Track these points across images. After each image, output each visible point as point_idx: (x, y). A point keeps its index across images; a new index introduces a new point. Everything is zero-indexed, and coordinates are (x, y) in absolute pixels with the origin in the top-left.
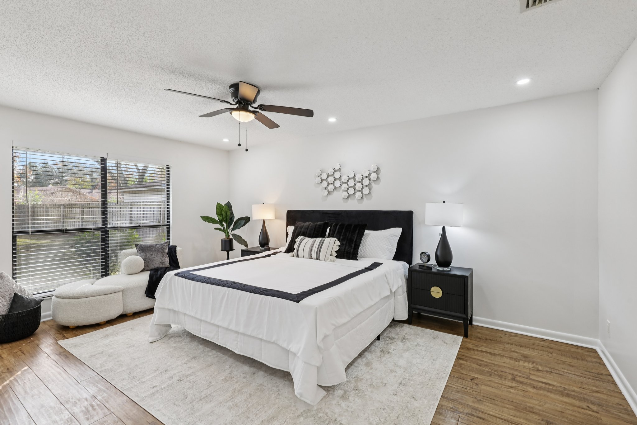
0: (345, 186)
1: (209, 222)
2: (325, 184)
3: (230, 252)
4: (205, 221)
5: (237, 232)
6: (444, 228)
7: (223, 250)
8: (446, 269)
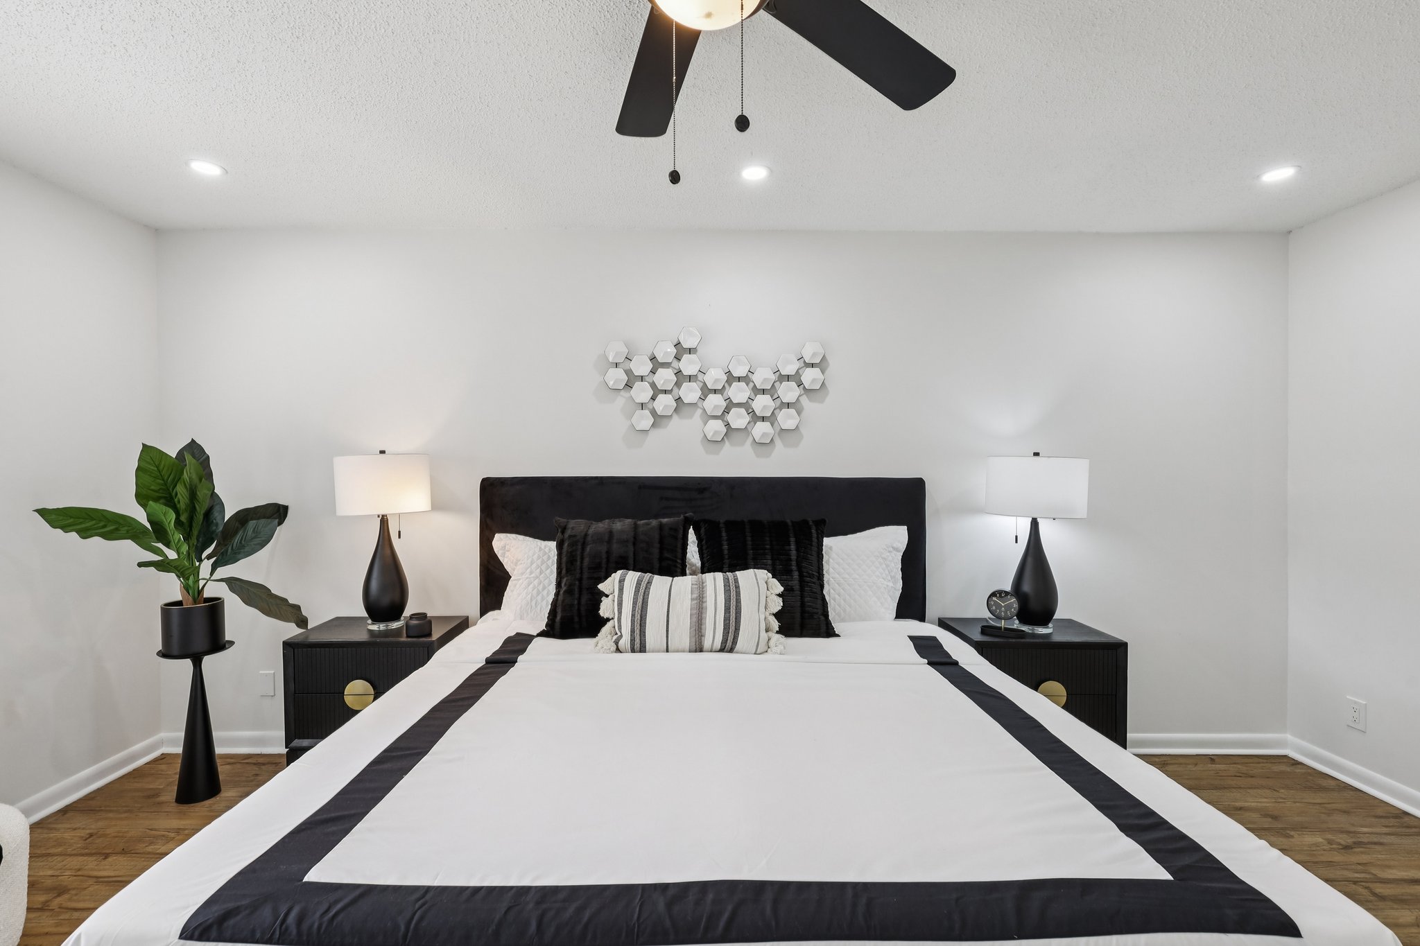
0: (715, 403)
1: (85, 534)
2: (642, 392)
3: (208, 662)
4: (66, 528)
5: (241, 569)
6: (1035, 524)
7: (175, 652)
8: (1042, 631)
